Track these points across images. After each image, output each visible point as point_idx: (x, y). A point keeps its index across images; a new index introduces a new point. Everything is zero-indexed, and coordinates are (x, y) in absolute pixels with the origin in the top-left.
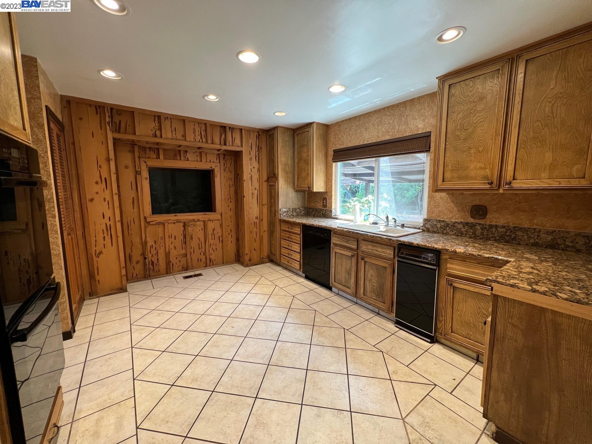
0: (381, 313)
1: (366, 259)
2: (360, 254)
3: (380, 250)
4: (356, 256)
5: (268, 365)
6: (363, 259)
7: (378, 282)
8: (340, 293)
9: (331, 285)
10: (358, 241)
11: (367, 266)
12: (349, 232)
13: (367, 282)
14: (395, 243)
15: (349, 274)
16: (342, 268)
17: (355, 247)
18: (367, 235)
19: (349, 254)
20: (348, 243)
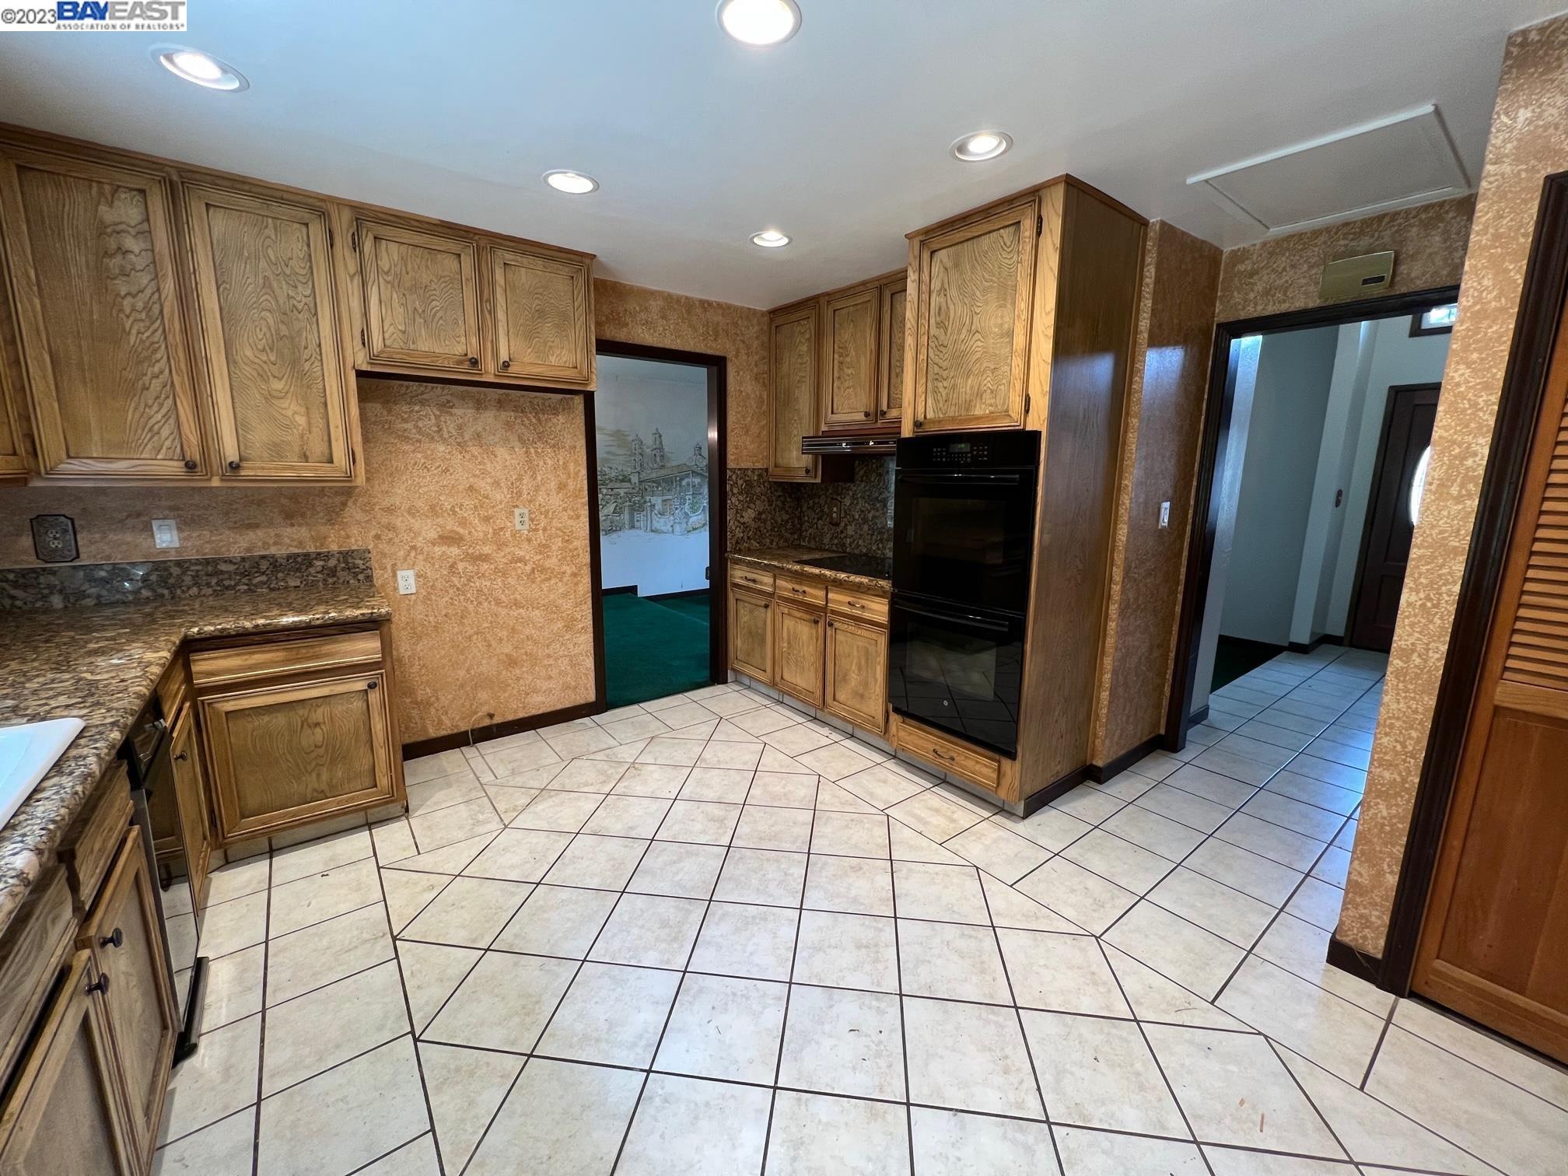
5: (710, 901)
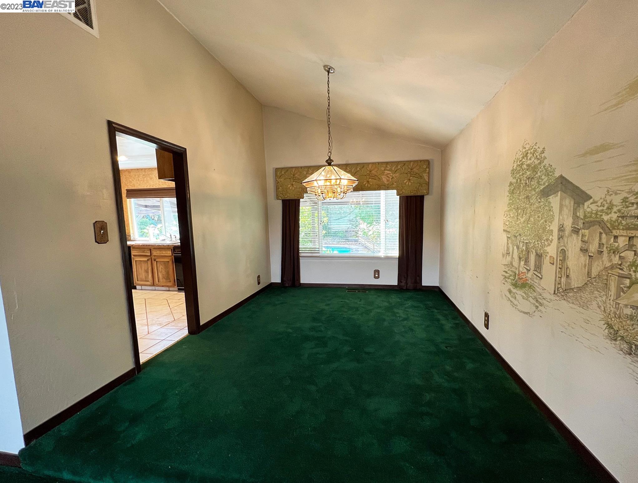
0: (171, 289)
1: (157, 260)
2: (153, 258)
3: (164, 252)
4: (150, 260)
6: (155, 260)
7: (165, 271)
8: (143, 287)
9: (135, 285)
10: (150, 250)
11: (158, 264)
12: (144, 245)
13: (160, 274)
14: (171, 246)
15: (147, 272)
16: (142, 269)
17: (149, 254)
18: (155, 245)
19: (146, 259)
20: (145, 253)
